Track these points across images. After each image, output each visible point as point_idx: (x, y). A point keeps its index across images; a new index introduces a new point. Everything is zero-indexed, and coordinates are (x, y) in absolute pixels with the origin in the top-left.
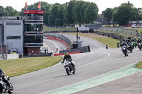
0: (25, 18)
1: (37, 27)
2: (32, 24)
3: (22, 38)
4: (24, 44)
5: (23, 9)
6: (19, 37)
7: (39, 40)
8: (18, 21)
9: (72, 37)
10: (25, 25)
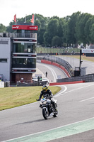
0: (14, 35)
1: (29, 47)
2: (23, 43)
3: (9, 61)
4: (11, 70)
5: (11, 23)
6: (6, 60)
7: (31, 64)
8: (4, 39)
9: (74, 62)
10: (13, 44)
